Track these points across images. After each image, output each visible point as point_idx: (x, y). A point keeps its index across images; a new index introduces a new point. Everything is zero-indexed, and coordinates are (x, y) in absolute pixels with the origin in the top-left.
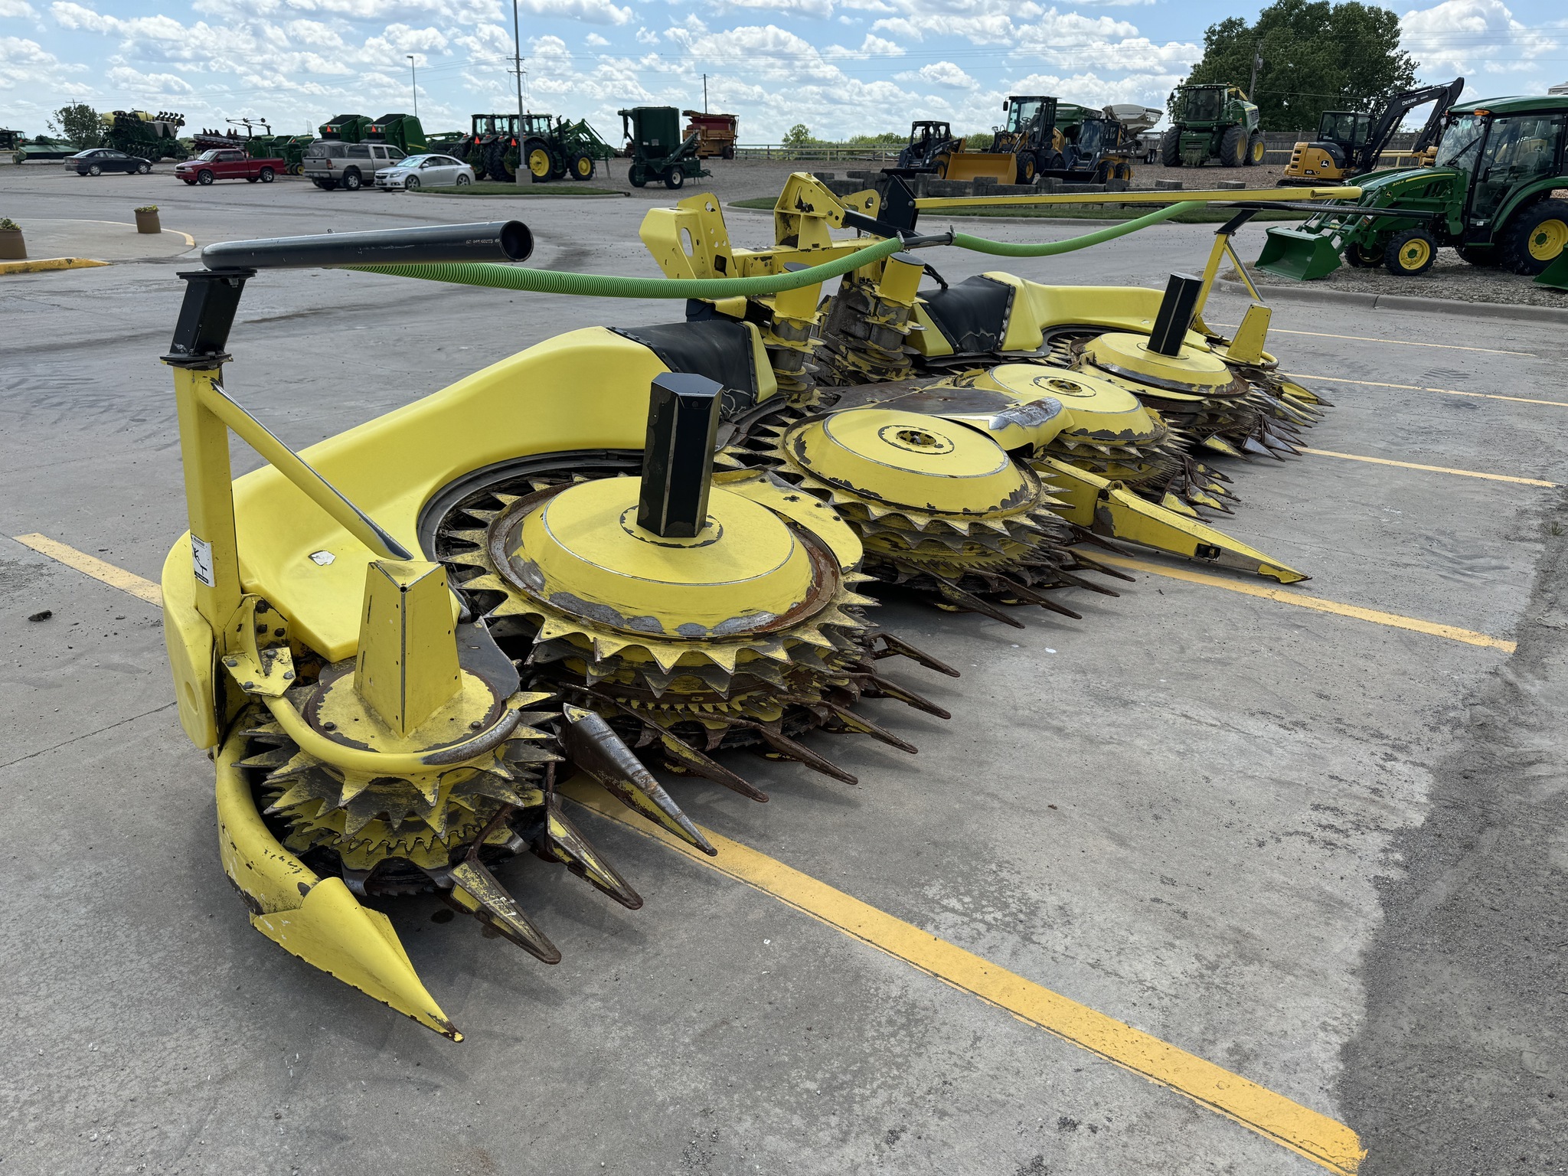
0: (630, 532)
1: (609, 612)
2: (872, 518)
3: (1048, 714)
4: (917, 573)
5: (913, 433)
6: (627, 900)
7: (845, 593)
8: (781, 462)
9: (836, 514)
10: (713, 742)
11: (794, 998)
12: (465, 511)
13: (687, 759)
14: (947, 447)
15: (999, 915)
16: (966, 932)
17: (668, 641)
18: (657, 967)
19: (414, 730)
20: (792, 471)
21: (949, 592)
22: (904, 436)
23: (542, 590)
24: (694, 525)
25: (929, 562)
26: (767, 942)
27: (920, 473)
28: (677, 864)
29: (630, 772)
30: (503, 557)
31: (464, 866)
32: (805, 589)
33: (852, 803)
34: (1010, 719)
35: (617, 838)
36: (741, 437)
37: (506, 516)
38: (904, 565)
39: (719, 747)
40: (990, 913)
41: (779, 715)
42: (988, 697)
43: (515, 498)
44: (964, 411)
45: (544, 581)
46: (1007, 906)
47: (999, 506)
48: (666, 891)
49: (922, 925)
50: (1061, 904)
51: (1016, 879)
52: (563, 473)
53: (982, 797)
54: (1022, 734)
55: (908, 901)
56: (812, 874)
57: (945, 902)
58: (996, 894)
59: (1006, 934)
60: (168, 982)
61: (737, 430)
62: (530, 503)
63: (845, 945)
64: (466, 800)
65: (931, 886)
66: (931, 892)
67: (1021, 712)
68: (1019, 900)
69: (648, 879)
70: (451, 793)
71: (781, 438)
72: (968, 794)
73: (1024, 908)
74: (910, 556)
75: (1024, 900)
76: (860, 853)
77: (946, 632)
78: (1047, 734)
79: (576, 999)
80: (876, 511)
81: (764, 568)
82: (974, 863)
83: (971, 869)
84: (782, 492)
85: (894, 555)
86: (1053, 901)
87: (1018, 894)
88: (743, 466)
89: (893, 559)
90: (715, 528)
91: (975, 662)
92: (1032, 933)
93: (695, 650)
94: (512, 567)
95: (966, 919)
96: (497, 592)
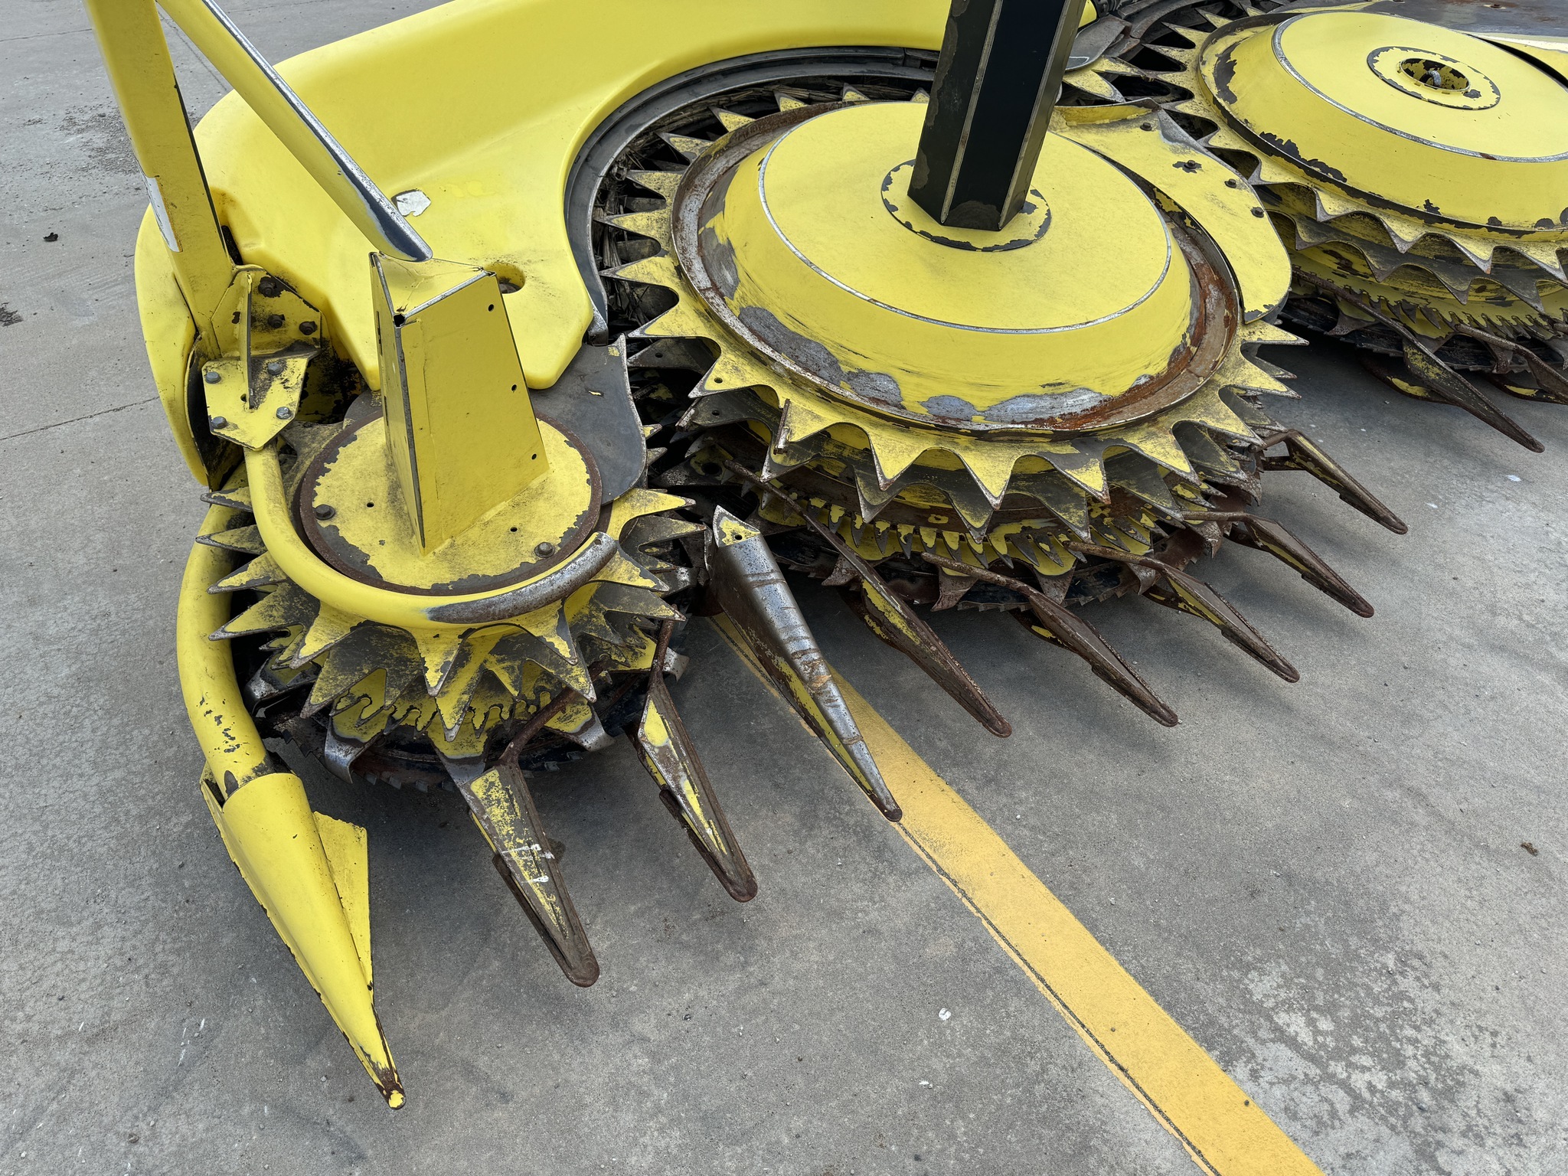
0: (891, 209)
1: (822, 355)
2: (1321, 217)
3: (1554, 635)
4: (1372, 320)
5: (1429, 65)
6: (731, 882)
7: (1240, 364)
8: (1185, 95)
9: (1257, 203)
10: (950, 595)
11: (960, 1160)
12: (664, 136)
13: (894, 626)
14: (1487, 97)
15: (1380, 1080)
16: (1308, 1102)
17: (904, 426)
18: (755, 1012)
19: (448, 542)
20: (1202, 114)
21: (1421, 365)
22: (1412, 68)
23: (732, 297)
24: (1000, 209)
25: (1400, 304)
26: (945, 1015)
27: (1429, 144)
28: (842, 802)
29: (792, 648)
30: (694, 227)
31: (493, 775)
32: (1170, 351)
33: (1158, 752)
34: (1480, 632)
35: (767, 725)
36: (1132, 43)
37: (722, 152)
38: (1354, 305)
39: (956, 607)
40: (1364, 1069)
41: (1069, 565)
42: (1447, 577)
43: (744, 120)
44: (1529, 30)
45: (737, 281)
46: (1400, 1062)
47: (1556, 219)
48: (812, 851)
49: (1227, 1062)
50: (1509, 1088)
51: (1428, 1000)
52: (833, 84)
53: (1397, 794)
54: (1498, 671)
55: (1213, 995)
56: (1054, 888)
57: (1281, 1018)
58: (1383, 1027)
59: (1385, 1131)
60: (105, 828)
61: (1126, 32)
62: (764, 132)
63: (1079, 1065)
64: (510, 670)
65: (1262, 972)
66: (1262, 987)
67: (1501, 621)
68: (1427, 1054)
69: (789, 819)
70: (491, 653)
71: (1195, 52)
72: (1373, 780)
73: (1433, 1077)
74: (1368, 290)
75: (1435, 1055)
76: (1150, 862)
77: (1394, 429)
78: (1545, 678)
79: (615, 1038)
80: (1330, 205)
81: (1103, 307)
82: (1354, 942)
83: (1346, 953)
84: (1175, 151)
85: (1339, 283)
86: (1494, 1075)
87: (1426, 1039)
88: (1119, 97)
89: (1336, 293)
90: (1038, 217)
91: (1434, 499)
92: (1440, 1145)
93: (947, 447)
94: (700, 246)
95: (1314, 1071)
96: (665, 289)
